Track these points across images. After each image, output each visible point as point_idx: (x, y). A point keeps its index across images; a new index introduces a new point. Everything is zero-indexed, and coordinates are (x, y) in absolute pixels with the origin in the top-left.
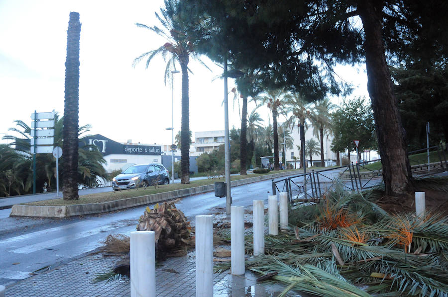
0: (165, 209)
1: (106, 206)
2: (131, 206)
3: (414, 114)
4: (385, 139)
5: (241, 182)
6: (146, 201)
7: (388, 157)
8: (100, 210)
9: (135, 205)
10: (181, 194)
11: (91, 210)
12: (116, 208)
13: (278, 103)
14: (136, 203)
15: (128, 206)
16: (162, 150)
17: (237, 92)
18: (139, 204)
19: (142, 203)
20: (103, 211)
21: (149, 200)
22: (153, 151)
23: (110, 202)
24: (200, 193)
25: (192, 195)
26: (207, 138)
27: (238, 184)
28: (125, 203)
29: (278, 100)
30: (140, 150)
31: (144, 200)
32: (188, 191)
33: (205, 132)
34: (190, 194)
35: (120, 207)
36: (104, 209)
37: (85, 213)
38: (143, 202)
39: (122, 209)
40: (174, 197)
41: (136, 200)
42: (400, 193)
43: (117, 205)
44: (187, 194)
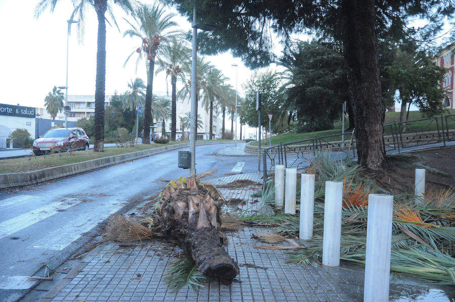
0: (196, 183)
1: (33, 176)
2: (58, 176)
3: (331, 92)
4: (365, 113)
5: (151, 152)
6: (72, 171)
7: (366, 132)
8: (27, 181)
9: (62, 175)
10: (103, 164)
11: (17, 181)
12: (43, 179)
13: (178, 70)
14: (62, 173)
15: (55, 177)
16: (38, 112)
17: (142, 51)
18: (65, 174)
19: (68, 174)
20: (29, 183)
21: (75, 170)
22: (26, 112)
23: (36, 171)
24: (120, 163)
25: (113, 165)
26: (79, 103)
27: (149, 155)
28: (52, 173)
29: (178, 66)
30: (10, 111)
31: (70, 169)
32: (108, 161)
33: (76, 96)
34: (111, 163)
35: (47, 178)
36: (31, 180)
37: (11, 185)
38: (69, 172)
39: (50, 181)
40: (97, 167)
41: (62, 170)
42: (376, 169)
43: (43, 175)
44: (108, 164)
